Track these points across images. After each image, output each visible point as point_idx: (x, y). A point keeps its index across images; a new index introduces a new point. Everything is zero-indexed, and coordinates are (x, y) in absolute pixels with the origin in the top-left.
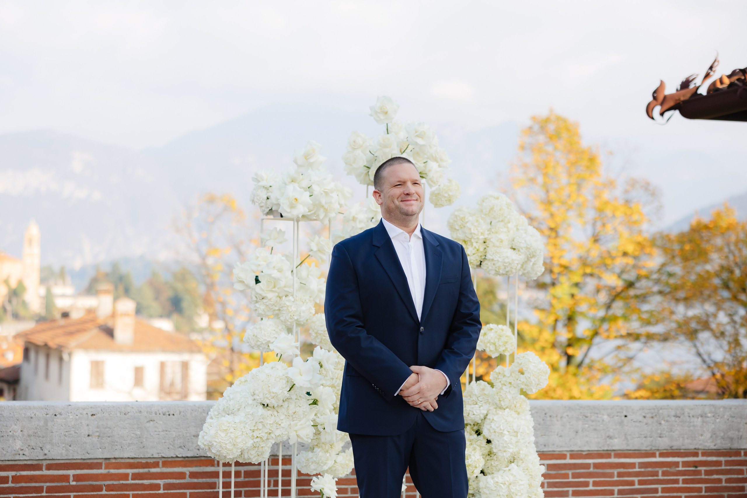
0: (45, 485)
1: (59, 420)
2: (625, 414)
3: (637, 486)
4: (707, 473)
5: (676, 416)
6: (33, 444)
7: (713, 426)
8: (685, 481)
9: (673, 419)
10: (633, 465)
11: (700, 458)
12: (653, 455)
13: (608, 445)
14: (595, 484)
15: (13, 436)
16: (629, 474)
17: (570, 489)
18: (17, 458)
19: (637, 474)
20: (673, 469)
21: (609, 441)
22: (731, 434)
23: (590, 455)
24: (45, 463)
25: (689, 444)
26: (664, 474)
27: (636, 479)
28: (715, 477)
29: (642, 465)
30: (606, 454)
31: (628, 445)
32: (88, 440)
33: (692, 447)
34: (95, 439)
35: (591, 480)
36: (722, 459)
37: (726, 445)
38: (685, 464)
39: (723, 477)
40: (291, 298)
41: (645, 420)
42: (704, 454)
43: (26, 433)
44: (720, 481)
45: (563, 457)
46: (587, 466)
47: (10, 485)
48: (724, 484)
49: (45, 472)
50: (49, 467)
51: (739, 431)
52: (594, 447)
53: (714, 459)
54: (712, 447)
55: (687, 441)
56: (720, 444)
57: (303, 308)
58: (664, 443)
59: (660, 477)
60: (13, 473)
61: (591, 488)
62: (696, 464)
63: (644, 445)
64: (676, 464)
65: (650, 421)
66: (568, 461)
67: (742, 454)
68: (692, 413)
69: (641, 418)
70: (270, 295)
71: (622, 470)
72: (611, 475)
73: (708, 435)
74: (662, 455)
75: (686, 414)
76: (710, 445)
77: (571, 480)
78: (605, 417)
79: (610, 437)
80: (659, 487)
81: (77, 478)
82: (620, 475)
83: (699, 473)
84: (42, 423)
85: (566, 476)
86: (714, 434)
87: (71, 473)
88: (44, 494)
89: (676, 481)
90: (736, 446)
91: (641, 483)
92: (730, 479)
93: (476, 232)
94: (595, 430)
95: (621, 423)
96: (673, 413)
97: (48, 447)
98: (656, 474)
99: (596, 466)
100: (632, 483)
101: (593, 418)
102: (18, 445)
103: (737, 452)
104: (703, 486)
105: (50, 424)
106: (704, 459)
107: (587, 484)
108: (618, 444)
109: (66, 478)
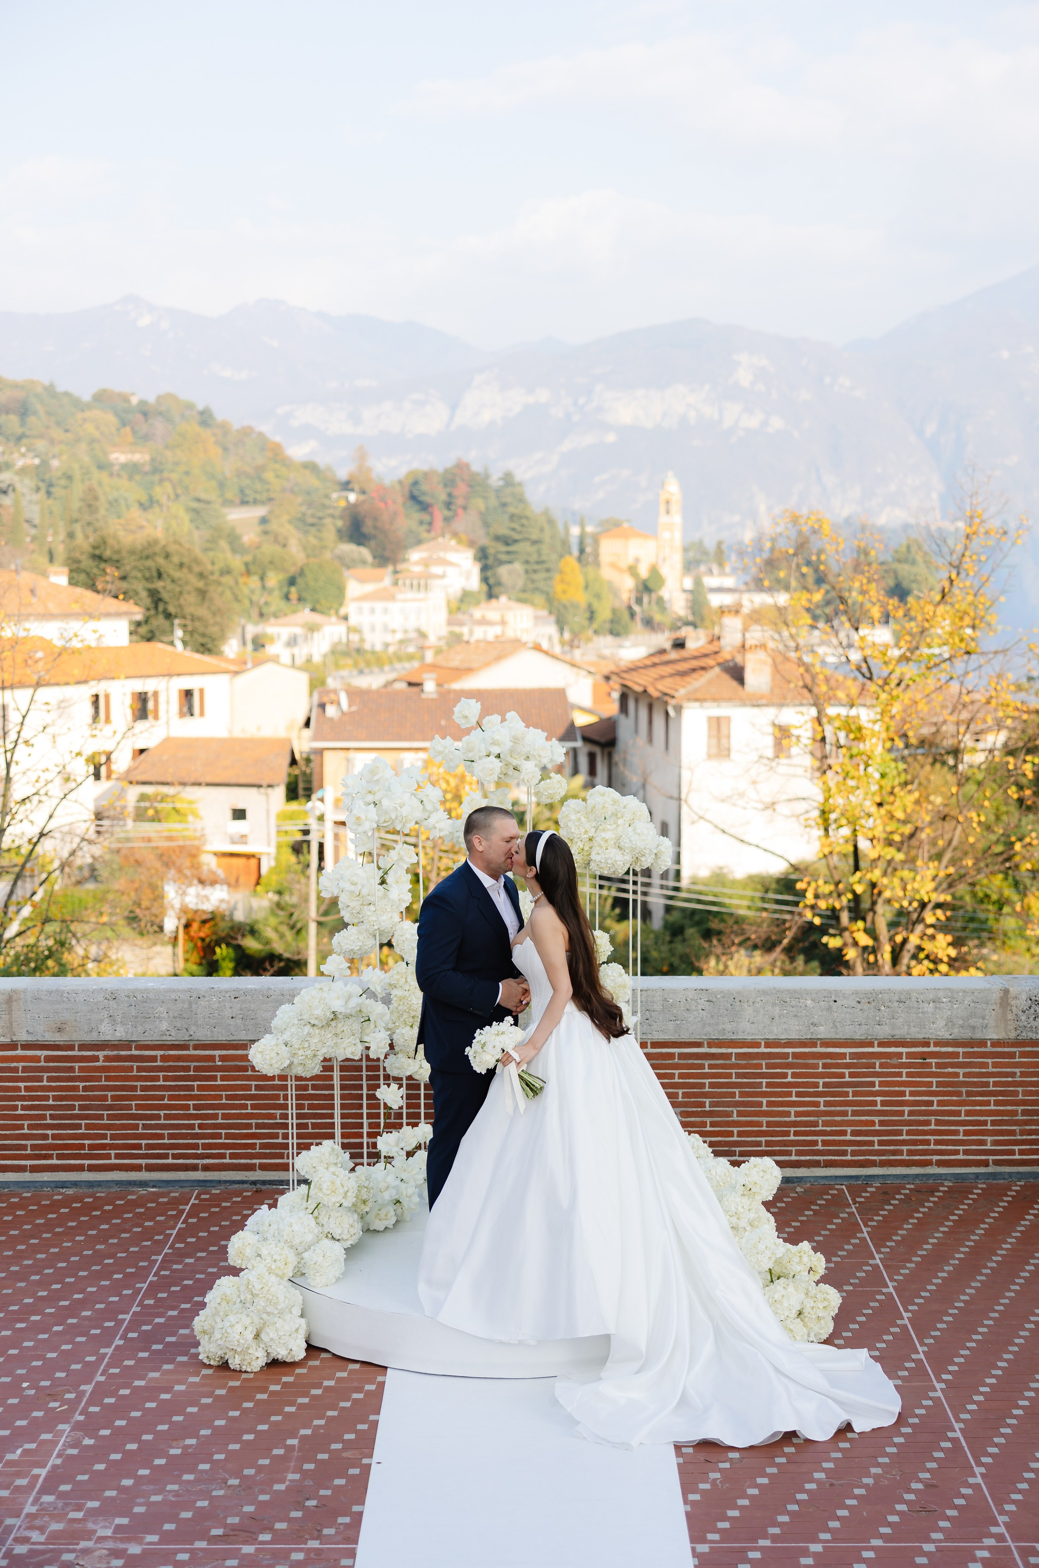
0: (193, 1064)
1: (203, 1003)
2: (833, 998)
3: (847, 1079)
4: (938, 1065)
5: (900, 1001)
6: (178, 1025)
7: (949, 1013)
8: (909, 1075)
9: (896, 1004)
10: (843, 1055)
11: (932, 1049)
12: (870, 1044)
13: (812, 1033)
14: (794, 1075)
15: (159, 1018)
16: (838, 1066)
17: (764, 1081)
18: (164, 1038)
19: (847, 1066)
20: (895, 1061)
21: (812, 1029)
22: (972, 1022)
23: (789, 1044)
24: (191, 1043)
25: (916, 1033)
26: (882, 1066)
27: (847, 1071)
28: (950, 1070)
29: (853, 1055)
30: (812, 1043)
31: (837, 1033)
32: (232, 1022)
33: (920, 1036)
34: (239, 1021)
35: (790, 1072)
36: (960, 1050)
37: (967, 1034)
38: (909, 1056)
39: (961, 1071)
40: (372, 908)
41: (859, 1006)
42: (936, 1044)
43: (171, 1015)
44: (957, 1075)
45: (757, 1045)
46: (785, 1056)
47: (159, 1063)
48: (961, 1079)
49: (193, 1052)
50: (196, 1047)
51: (983, 1018)
52: (794, 1036)
53: (950, 1049)
54: (947, 1036)
55: (913, 1030)
56: (957, 1033)
57: (384, 918)
58: (884, 1032)
59: (878, 1069)
60: (162, 1053)
61: (789, 1079)
62: (924, 1056)
63: (859, 1034)
64: (899, 1055)
65: (866, 1006)
66: (763, 1050)
67: (989, 1044)
68: (922, 997)
69: (854, 1004)
70: (352, 904)
71: (829, 1061)
72: (816, 1066)
73: (941, 1023)
74: (881, 1044)
75: (913, 999)
76: (945, 1035)
77: (764, 1070)
78: (809, 1002)
79: (813, 1024)
80: (877, 1080)
81: (223, 1058)
82: (825, 1066)
83: (929, 1065)
84: (186, 1006)
85: (759, 1066)
86: (950, 1022)
87: (217, 1053)
88: (192, 1073)
89: (899, 1075)
90: (979, 1035)
91: (852, 1075)
92: (969, 1073)
93: (577, 832)
94: (795, 1016)
95: (829, 1009)
96: (896, 998)
97: (193, 1028)
98: (873, 1066)
99: (795, 1055)
100: (842, 1076)
101: (793, 1003)
102: (164, 1026)
103: (982, 1043)
104: (934, 1080)
105: (194, 1006)
106: (937, 1049)
107: (785, 1076)
108: (823, 1032)
109: (212, 1058)
